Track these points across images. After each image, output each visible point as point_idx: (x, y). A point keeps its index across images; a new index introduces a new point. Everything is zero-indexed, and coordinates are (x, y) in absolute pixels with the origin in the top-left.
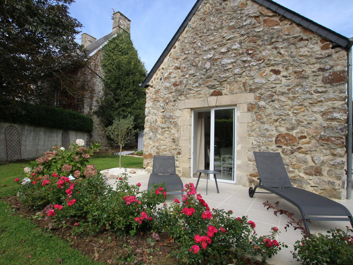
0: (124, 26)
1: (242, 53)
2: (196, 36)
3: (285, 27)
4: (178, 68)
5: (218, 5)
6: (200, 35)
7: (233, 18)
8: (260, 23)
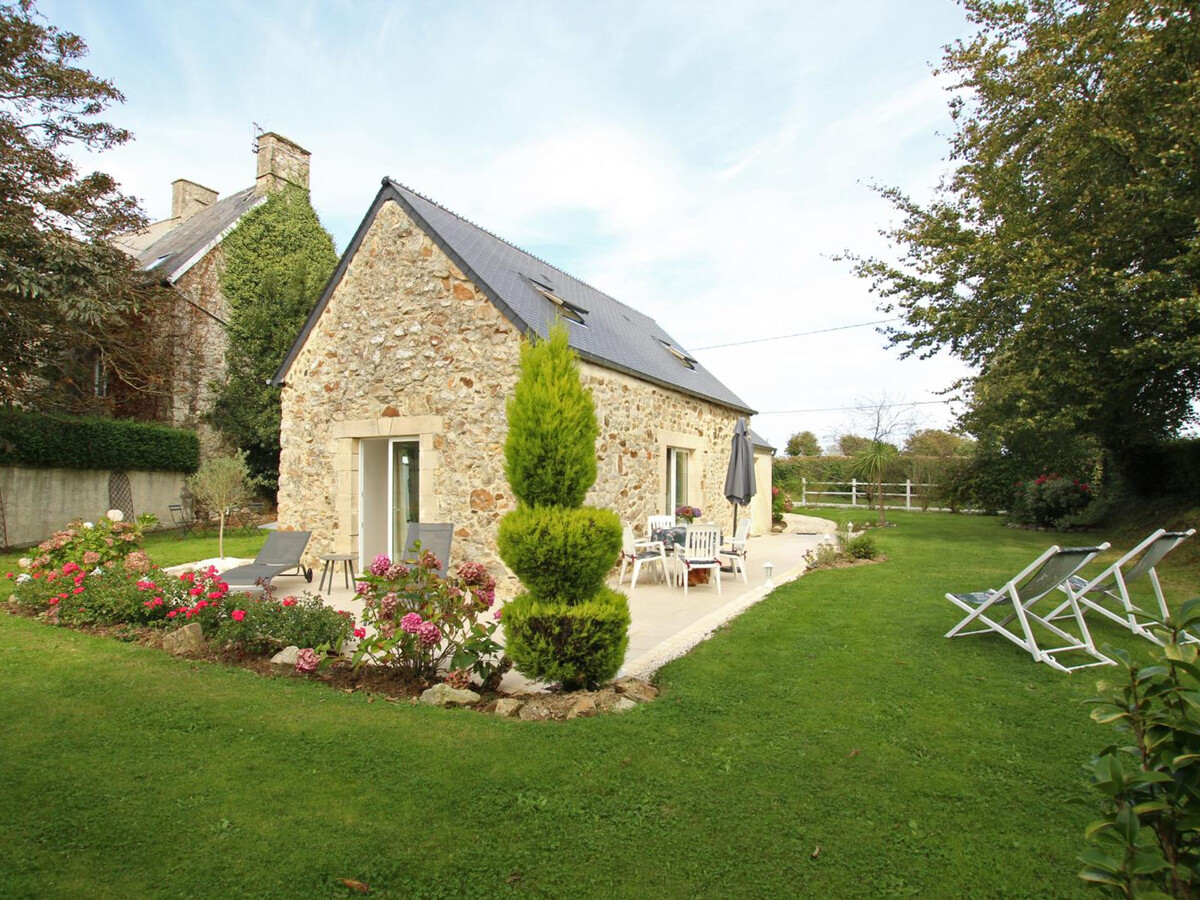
0: (291, 169)
1: (424, 343)
2: (361, 296)
3: (477, 304)
4: (332, 355)
5: (390, 243)
6: (365, 296)
7: (410, 274)
8: (448, 290)
